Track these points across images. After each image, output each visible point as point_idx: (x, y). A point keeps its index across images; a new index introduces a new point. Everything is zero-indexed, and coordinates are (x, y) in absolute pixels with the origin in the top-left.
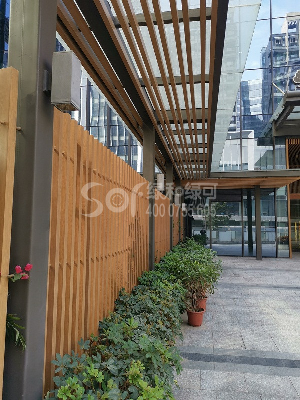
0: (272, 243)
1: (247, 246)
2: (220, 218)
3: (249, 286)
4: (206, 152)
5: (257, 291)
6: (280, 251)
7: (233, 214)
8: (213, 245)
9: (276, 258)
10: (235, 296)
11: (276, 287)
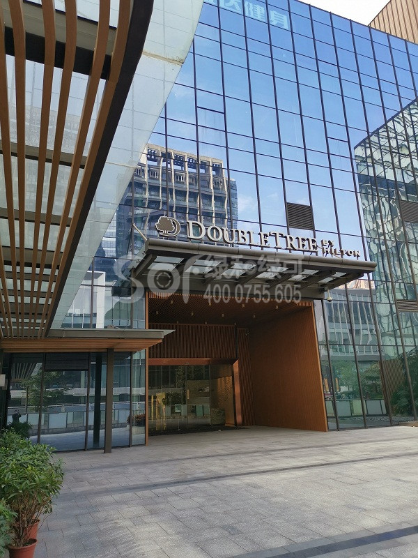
0: (123, 426)
1: (91, 432)
2: (51, 393)
3: (96, 493)
4: (49, 303)
5: (107, 499)
6: (134, 437)
7: (71, 385)
8: (42, 436)
9: (129, 446)
10: (76, 512)
11: (130, 489)
